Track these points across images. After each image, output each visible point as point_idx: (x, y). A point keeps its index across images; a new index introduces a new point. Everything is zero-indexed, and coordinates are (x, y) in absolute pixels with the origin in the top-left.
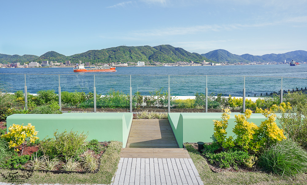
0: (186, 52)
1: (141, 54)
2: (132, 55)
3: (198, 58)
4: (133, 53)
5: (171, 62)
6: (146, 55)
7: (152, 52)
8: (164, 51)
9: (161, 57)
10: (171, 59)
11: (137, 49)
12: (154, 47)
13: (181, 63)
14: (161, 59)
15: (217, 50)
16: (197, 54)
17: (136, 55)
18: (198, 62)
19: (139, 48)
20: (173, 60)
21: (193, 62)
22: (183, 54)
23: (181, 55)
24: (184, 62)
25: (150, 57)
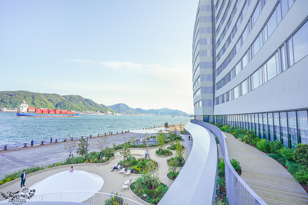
0: (94, 103)
1: (47, 101)
2: (35, 102)
3: (104, 109)
4: (37, 100)
5: (79, 111)
6: (52, 102)
7: (61, 100)
8: (73, 101)
9: (69, 106)
10: (79, 108)
11: (42, 96)
12: (64, 96)
13: (88, 112)
14: (69, 107)
15: (120, 104)
16: (103, 106)
17: (40, 102)
18: (103, 112)
19: (46, 95)
20: (81, 109)
21: (99, 112)
22: (91, 105)
23: (90, 105)
24: (92, 111)
25: (57, 104)
